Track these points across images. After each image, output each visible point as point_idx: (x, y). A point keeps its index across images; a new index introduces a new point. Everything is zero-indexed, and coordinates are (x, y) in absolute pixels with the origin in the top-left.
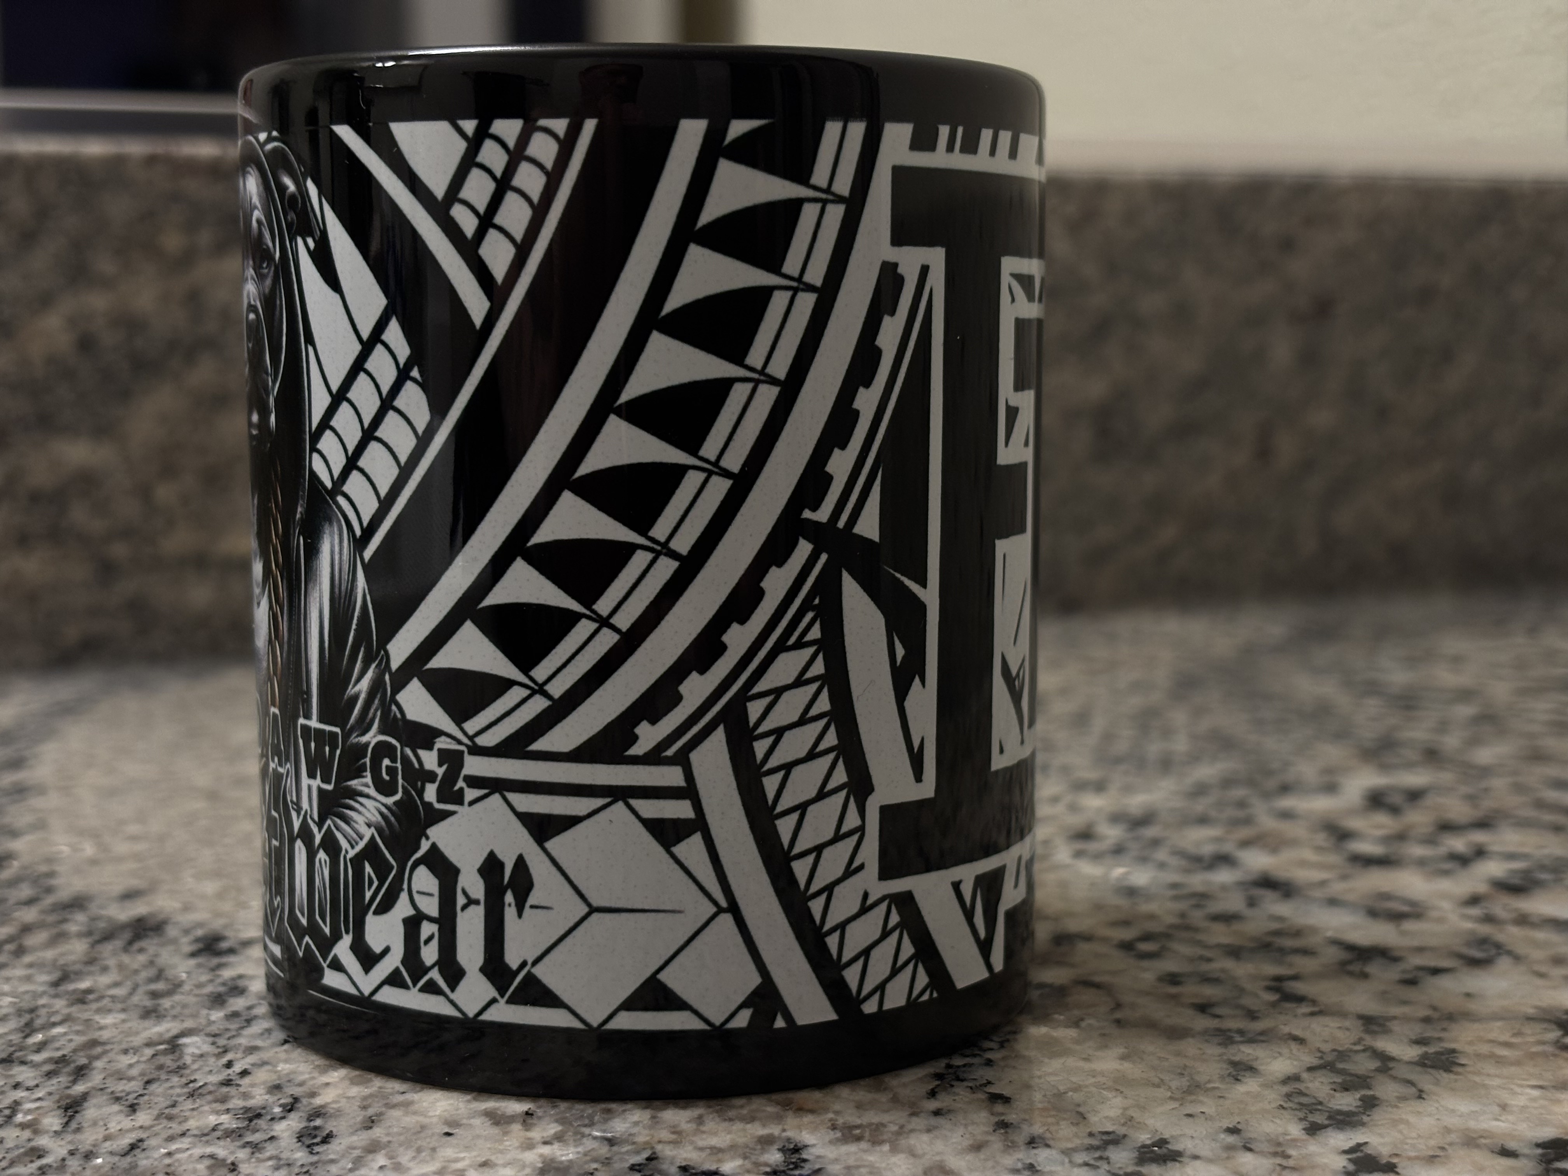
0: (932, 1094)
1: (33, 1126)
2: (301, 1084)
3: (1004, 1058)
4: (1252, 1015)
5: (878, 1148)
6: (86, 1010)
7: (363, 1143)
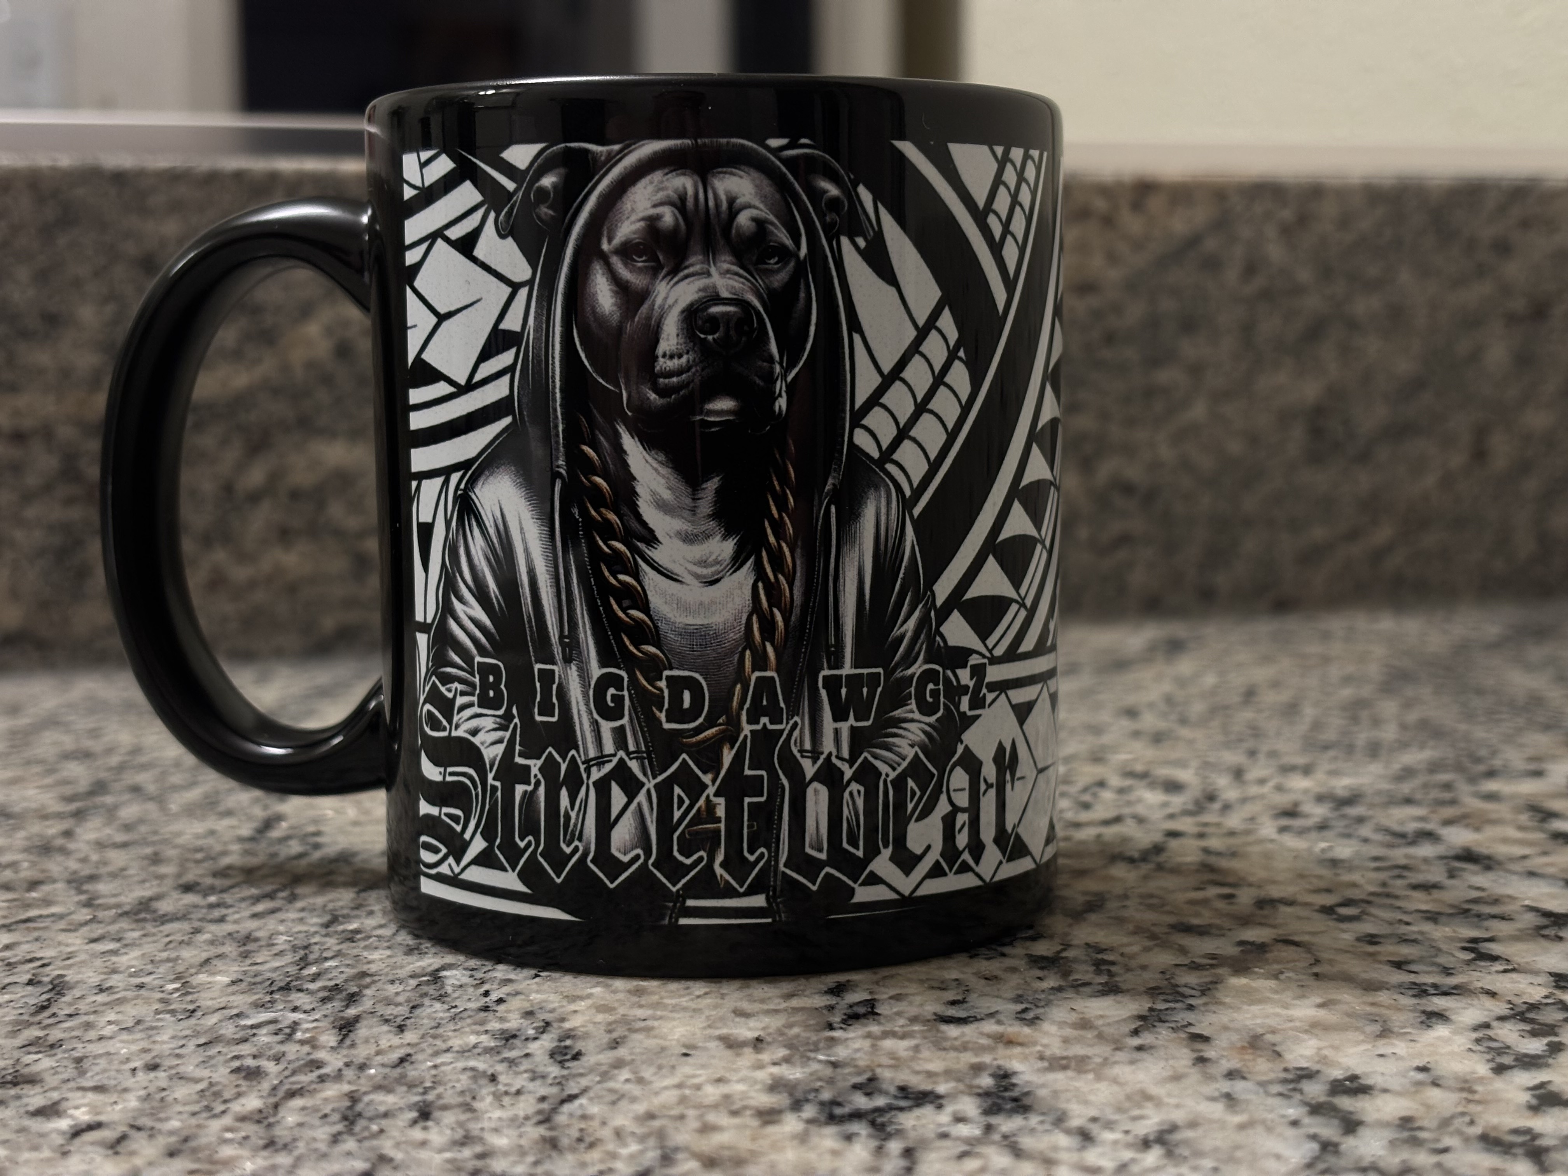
0: (1136, 1032)
1: (312, 1043)
2: (552, 1011)
3: (1205, 1004)
4: (1447, 971)
5: (1083, 1076)
6: (354, 948)
7: (610, 1061)
